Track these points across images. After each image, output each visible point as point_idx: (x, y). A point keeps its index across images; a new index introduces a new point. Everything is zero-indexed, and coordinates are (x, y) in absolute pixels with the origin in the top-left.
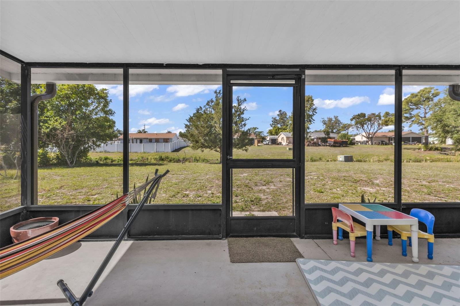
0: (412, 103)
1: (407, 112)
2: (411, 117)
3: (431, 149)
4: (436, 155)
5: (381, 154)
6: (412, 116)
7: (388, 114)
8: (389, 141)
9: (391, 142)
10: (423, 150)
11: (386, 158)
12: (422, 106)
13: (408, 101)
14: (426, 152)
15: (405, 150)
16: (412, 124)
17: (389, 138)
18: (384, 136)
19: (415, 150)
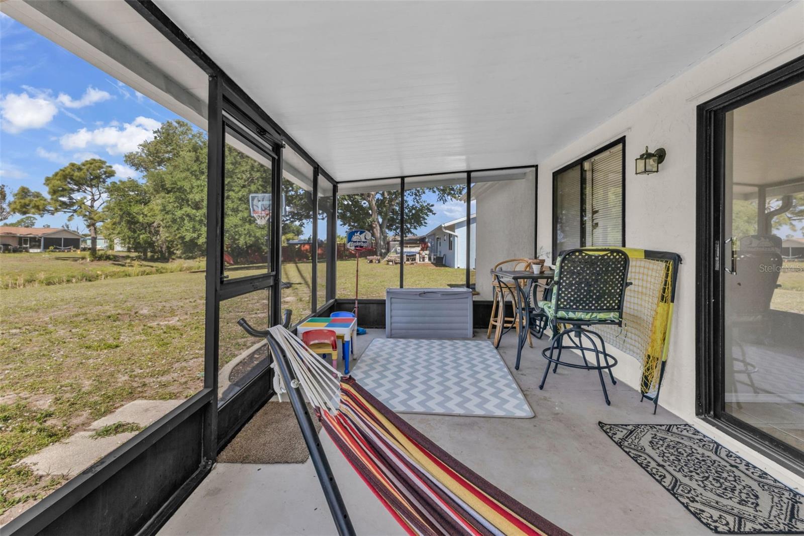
0: (72, 179)
1: (64, 193)
2: (72, 204)
3: (100, 258)
4: (108, 267)
5: (16, 271)
6: (74, 203)
7: (26, 191)
8: (20, 244)
9: (25, 246)
10: (88, 259)
11: (29, 277)
12: (89, 189)
13: (67, 175)
14: (94, 263)
15: (59, 261)
16: (73, 215)
17: (20, 238)
18: (10, 235)
19: (76, 261)
